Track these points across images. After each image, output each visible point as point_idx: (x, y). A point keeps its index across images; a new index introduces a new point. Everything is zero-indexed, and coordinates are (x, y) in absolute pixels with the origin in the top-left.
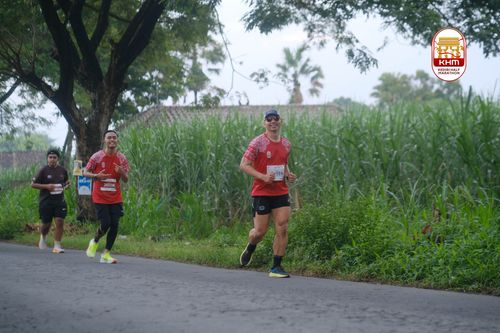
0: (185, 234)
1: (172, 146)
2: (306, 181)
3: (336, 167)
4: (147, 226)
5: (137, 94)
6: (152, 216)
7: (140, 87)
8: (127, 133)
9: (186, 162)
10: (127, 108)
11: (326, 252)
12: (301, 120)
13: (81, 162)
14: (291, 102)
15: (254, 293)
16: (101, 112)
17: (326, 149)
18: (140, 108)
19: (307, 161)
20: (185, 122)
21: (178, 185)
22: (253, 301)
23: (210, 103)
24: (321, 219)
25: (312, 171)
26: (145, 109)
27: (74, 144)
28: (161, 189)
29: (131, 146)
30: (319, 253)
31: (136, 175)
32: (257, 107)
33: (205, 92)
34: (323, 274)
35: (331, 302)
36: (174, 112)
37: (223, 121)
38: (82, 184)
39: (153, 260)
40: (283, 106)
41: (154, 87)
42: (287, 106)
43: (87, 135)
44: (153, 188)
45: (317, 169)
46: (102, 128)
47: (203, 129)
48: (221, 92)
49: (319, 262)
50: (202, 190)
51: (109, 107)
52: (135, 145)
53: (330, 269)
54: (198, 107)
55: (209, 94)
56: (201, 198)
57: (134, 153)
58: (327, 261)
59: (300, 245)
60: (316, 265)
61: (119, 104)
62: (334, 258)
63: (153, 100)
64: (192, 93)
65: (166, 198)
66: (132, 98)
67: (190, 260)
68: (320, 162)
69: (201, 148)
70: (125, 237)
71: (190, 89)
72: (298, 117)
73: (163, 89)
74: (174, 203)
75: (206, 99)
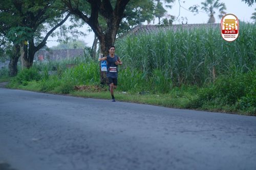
0: (157, 91)
1: (148, 46)
2: (218, 63)
3: (235, 56)
4: (136, 86)
5: (129, 19)
6: (139, 82)
7: (131, 16)
8: (125, 39)
9: (155, 54)
10: (125, 26)
11: (232, 100)
12: (215, 32)
13: (102, 54)
14: (209, 22)
15: (196, 122)
16: (112, 29)
17: (229, 46)
18: (131, 27)
19: (219, 53)
20: (156, 32)
21: (151, 66)
22: (197, 126)
23: (167, 23)
24: (229, 83)
25: (222, 58)
26: (134, 27)
27: (98, 45)
28: (143, 68)
29: (127, 46)
30: (229, 100)
31: (130, 61)
32: (192, 25)
33: (164, 18)
34: (231, 112)
35: (239, 127)
36: (148, 28)
37: (175, 32)
38: (103, 66)
39: (141, 105)
40: (205, 24)
41: (138, 16)
42: (207, 24)
43: (106, 40)
44: (139, 67)
45: (225, 57)
46: (113, 37)
47: (164, 36)
48: (173, 18)
49: (228, 106)
50: (164, 68)
51: (116, 26)
52: (129, 45)
53: (235, 109)
54: (162, 26)
55: (166, 19)
56: (164, 73)
57: (129, 49)
58: (233, 105)
59: (219, 97)
61: (120, 25)
62: (237, 103)
63: (138, 22)
64: (158, 18)
65: (145, 72)
66: (127, 21)
67: (160, 104)
68: (226, 53)
69: (163, 47)
70: (125, 92)
71: (156, 16)
72: (214, 30)
73: (143, 16)
74: (150, 75)
75: (165, 21)
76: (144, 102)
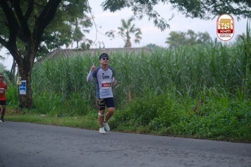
0: (74, 113)
1: (66, 69)
2: (134, 86)
3: (149, 79)
4: (55, 109)
5: (48, 43)
6: (57, 105)
7: (49, 40)
8: (43, 63)
9: (73, 77)
10: (43, 50)
11: (146, 121)
12: (131, 56)
13: (21, 78)
14: (126, 46)
15: (111, 142)
16: (30, 52)
17: (144, 70)
18: (49, 50)
19: (135, 76)
20: (74, 56)
21: (70, 89)
22: (111, 146)
23: (85, 48)
24: (143, 105)
25: (137, 81)
26: (52, 50)
27: (16, 68)
28: (61, 91)
29: (45, 69)
30: (142, 122)
31: (48, 84)
32: (109, 49)
33: (82, 42)
34: (144, 132)
35: (150, 146)
36: (67, 52)
37: (92, 56)
38: (21, 89)
39: (59, 127)
40: (122, 48)
41: (57, 40)
42: (124, 48)
43: (24, 65)
44: (58, 90)
45: (140, 80)
46: (31, 60)
47: (82, 60)
48: (91, 42)
49: (142, 126)
50: (82, 91)
51: (34, 50)
52: (48, 69)
53: (148, 130)
54: (80, 50)
55: (84, 43)
56: (82, 96)
57: (47, 73)
58: (146, 126)
59: (133, 118)
60: (141, 128)
61: (39, 48)
62: (150, 124)
63: (56, 46)
64: (76, 42)
65: (64, 95)
66: (45, 45)
67: (77, 126)
68: (141, 76)
69: (81, 70)
70: (43, 115)
71: (75, 40)
72: (129, 54)
73: (61, 40)
74: (68, 98)
75: (83, 45)
76: (62, 124)
